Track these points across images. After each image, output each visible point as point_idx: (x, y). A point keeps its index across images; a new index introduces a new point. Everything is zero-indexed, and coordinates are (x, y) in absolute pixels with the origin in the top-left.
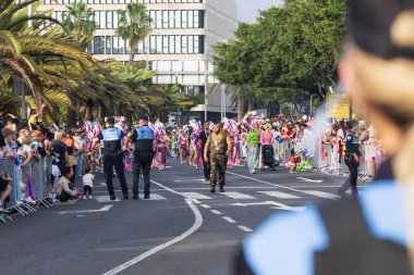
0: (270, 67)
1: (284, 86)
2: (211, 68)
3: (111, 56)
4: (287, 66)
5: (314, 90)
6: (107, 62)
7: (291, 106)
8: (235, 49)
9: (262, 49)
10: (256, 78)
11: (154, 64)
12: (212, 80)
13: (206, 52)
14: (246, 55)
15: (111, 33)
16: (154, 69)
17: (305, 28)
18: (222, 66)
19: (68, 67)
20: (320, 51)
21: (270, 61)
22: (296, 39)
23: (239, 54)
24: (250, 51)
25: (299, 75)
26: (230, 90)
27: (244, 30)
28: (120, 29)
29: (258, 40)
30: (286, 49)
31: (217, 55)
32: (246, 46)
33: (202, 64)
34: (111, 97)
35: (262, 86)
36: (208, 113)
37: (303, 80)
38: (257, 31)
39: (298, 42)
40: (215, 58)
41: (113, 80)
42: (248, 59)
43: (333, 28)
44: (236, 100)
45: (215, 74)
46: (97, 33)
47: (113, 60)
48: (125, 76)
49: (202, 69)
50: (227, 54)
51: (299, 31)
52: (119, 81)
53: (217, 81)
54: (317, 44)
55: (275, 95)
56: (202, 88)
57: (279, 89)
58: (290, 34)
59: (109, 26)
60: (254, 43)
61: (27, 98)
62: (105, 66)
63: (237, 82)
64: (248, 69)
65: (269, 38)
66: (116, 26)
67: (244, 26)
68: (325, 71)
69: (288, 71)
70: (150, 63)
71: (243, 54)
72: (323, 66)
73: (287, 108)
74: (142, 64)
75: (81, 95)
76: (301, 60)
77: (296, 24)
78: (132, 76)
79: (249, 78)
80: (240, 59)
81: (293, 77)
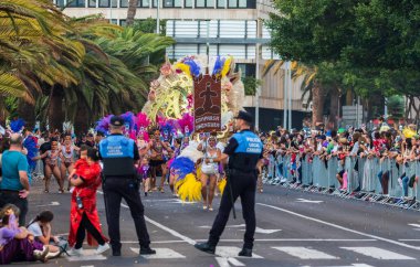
1: (392, 67)
2: (267, 34)
3: (96, 11)
6: (89, 21)
7: (404, 100)
10: (344, 52)
11: (169, 24)
12: (267, 54)
13: (259, 6)
14: (327, 12)
16: (169, 33)
18: (286, 30)
21: (370, 24)
23: (315, 10)
26: (299, 72)
31: (277, 12)
33: (252, 25)
35: (354, 65)
36: (260, 109)
40: (273, 16)
44: (309, 88)
45: (273, 44)
47: (99, 18)
49: (252, 35)
53: (277, 57)
55: (377, 82)
56: (251, 68)
57: (383, 71)
69: (400, 41)
70: (163, 23)
71: (322, 10)
73: (398, 104)
74: (149, 26)
75: (43, 77)
78: (131, 44)
79: (332, 52)
80: (317, 19)
81: (408, 51)
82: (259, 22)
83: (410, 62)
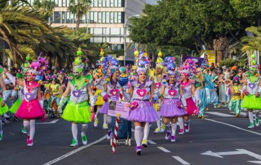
0: (165, 33)
1: (174, 45)
2: (128, 33)
3: (65, 25)
4: (176, 32)
5: (193, 48)
6: (61, 28)
8: (142, 21)
9: (160, 21)
10: (156, 40)
11: (92, 30)
12: (128, 40)
13: (125, 23)
14: (149, 25)
15: (65, 10)
16: (92, 33)
17: (187, 8)
18: (134, 31)
19: (34, 31)
20: (197, 23)
21: (165, 29)
22: (181, 15)
23: (145, 24)
24: (152, 22)
25: (183, 37)
26: (141, 47)
27: (149, 9)
28: (71, 7)
29: (157, 15)
30: (175, 21)
31: (131, 25)
32: (150, 19)
33: (123, 30)
34: (64, 51)
35: (160, 44)
36: (126, 61)
37: (186, 41)
38: (157, 9)
39: (183, 17)
40: (130, 26)
41: (65, 40)
42: (151, 27)
43: (204, 8)
45: (130, 36)
46: (56, 9)
47: (65, 27)
48: (73, 37)
49: (122, 33)
50: (138, 24)
51: (183, 10)
52: (69, 41)
53: (132, 41)
54: (194, 18)
55: (169, 50)
56: (122, 46)
57: (171, 47)
58: (178, 12)
59: (64, 5)
60: (155, 17)
61: (7, 50)
62: (60, 31)
63: (143, 42)
64: (151, 33)
65: (164, 14)
66: (68, 6)
67: (149, 6)
68: (200, 35)
69: (176, 35)
70: (89, 29)
71: (148, 24)
72: (198, 33)
74: (84, 30)
75: (44, 49)
76: (184, 28)
77: (182, 5)
78: (77, 37)
79: (152, 40)
80: (146, 27)
81: (180, 39)
82: (125, 28)
83: (180, 43)
